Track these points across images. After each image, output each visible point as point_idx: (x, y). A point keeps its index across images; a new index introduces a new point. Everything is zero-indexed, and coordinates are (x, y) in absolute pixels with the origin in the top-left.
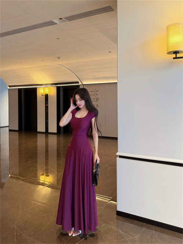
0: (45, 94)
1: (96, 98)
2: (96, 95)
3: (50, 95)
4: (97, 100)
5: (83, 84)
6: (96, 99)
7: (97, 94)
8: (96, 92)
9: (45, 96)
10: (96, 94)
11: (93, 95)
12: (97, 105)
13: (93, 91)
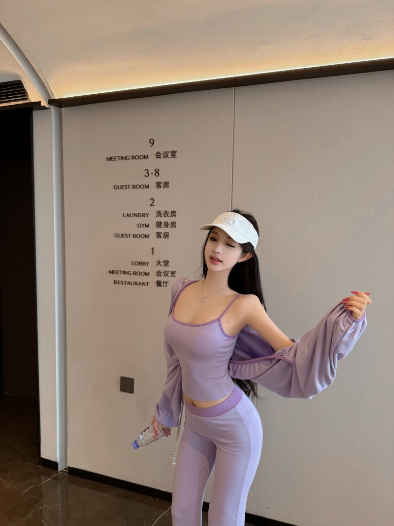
1: (152, 211)
11: (134, 187)
12: (162, 264)
13: (133, 157)
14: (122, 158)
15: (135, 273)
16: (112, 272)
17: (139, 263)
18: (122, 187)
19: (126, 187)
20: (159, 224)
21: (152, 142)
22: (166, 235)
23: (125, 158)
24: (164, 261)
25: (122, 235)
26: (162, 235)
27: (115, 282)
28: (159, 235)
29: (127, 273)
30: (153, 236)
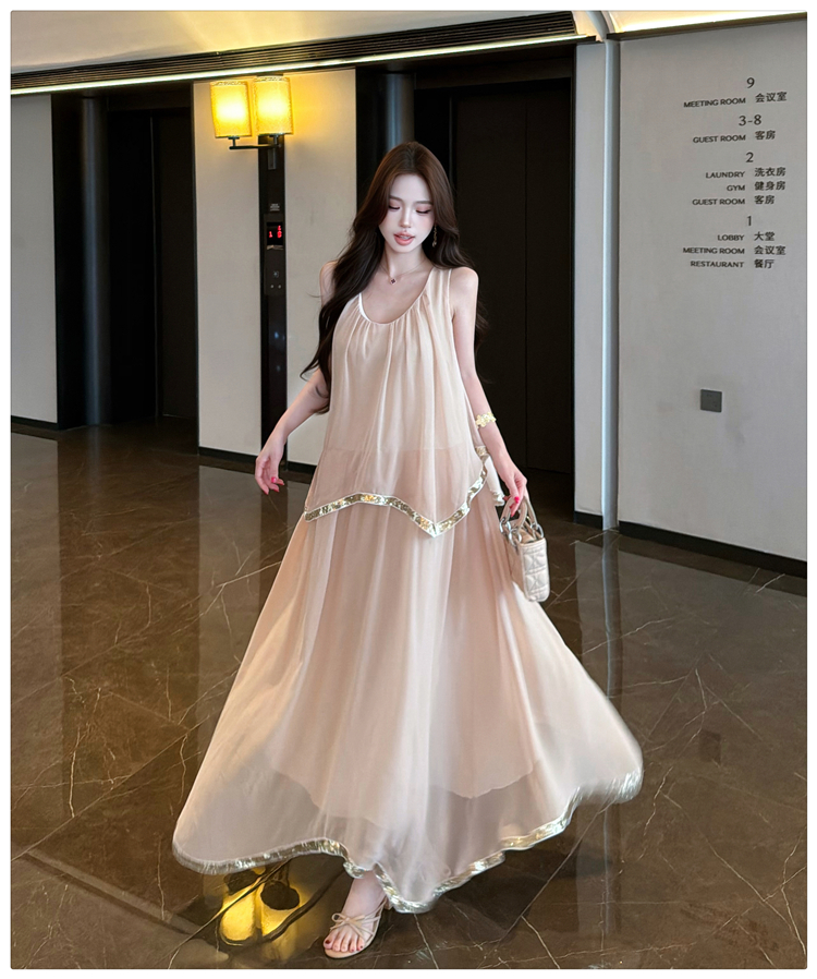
0: (262, 138)
1: (750, 169)
2: (752, 144)
3: (302, 148)
4: (765, 193)
5: (618, 30)
6: (750, 180)
7: (764, 127)
8: (751, 109)
9: (263, 153)
10: (750, 130)
11: (723, 139)
12: (764, 237)
13: (723, 102)
14: (707, 103)
15: (723, 251)
16: (689, 250)
17: (729, 238)
18: (705, 139)
19: (711, 139)
20: (759, 186)
21: (751, 82)
22: (770, 199)
23: (712, 103)
24: (767, 234)
25: (704, 202)
26: (764, 199)
27: (693, 264)
28: (759, 200)
29: (711, 251)
30: (751, 201)
